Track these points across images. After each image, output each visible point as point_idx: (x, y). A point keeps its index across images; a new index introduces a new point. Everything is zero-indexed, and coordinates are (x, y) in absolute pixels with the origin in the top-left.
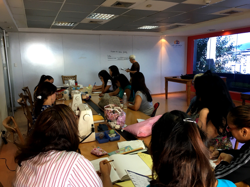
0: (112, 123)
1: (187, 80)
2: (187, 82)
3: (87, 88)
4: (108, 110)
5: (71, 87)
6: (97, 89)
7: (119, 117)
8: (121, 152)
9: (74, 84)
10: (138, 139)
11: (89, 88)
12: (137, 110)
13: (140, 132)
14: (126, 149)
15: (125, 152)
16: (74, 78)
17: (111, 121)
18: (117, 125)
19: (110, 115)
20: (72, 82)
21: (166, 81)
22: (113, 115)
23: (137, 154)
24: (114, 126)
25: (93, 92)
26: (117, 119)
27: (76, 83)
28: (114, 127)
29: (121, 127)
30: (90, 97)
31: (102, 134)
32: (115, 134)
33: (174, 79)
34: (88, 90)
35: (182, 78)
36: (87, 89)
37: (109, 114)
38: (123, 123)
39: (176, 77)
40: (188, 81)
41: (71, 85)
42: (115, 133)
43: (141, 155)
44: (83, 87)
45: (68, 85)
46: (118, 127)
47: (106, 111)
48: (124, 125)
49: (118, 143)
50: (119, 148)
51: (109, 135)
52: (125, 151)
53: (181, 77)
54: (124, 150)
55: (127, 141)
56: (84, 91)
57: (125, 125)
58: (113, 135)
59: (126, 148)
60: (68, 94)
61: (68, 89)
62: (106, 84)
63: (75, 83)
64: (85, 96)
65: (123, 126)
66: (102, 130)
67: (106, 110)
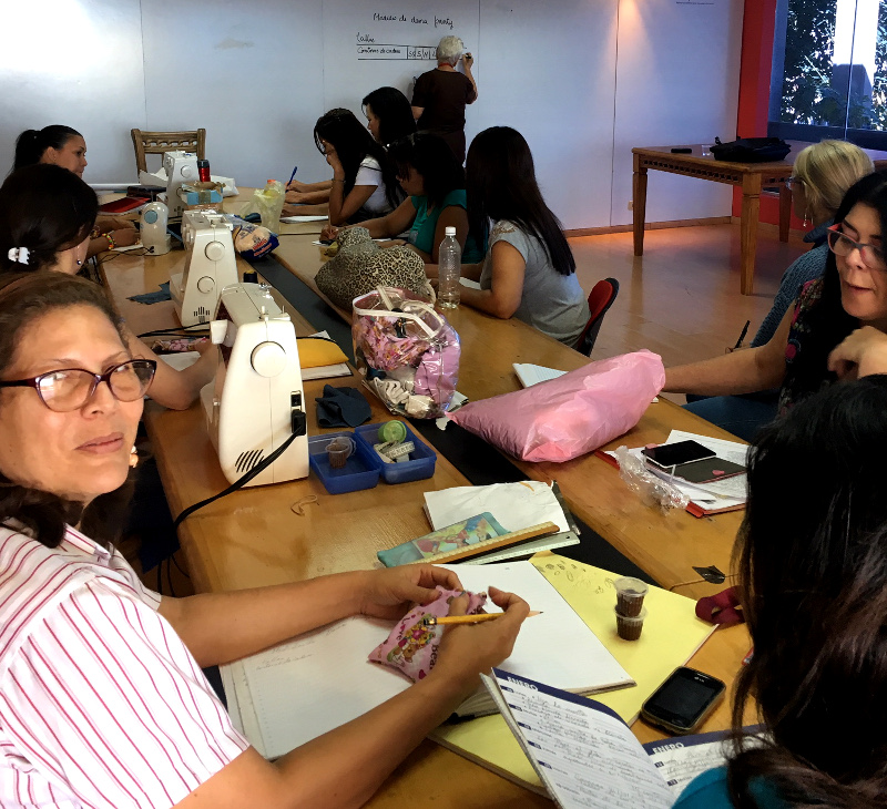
0: (392, 383)
1: (742, 167)
2: (745, 176)
3: (259, 194)
4: (371, 320)
5: (179, 191)
6: (306, 202)
7: (426, 356)
8: (443, 547)
9: (196, 174)
10: (529, 479)
11: (269, 197)
12: (507, 316)
13: (537, 436)
14: (471, 530)
15: (466, 549)
16: (194, 141)
17: (383, 376)
18: (414, 393)
19: (382, 344)
20: (184, 163)
21: (641, 168)
22: (398, 346)
23: (527, 557)
24: (402, 399)
25: (285, 213)
26: (416, 363)
27: (204, 169)
28: (401, 406)
29: (434, 405)
30: (274, 241)
31: (340, 440)
32: (408, 447)
33: (677, 161)
34: (264, 207)
35: (718, 158)
36: (258, 199)
37: (378, 341)
38: (448, 387)
39: (688, 151)
40: (746, 172)
41: (176, 176)
42: (407, 440)
43: (550, 567)
44: (237, 192)
45: (166, 179)
46: (420, 405)
47: (364, 321)
48: (452, 395)
49: (427, 495)
50: (436, 527)
51: (378, 448)
52: (465, 543)
53: (712, 150)
54: (459, 536)
55: (474, 485)
56: (245, 208)
57: (456, 393)
58: (396, 451)
59: (472, 523)
60: (163, 221)
61: (162, 196)
62: (354, 181)
63: (200, 167)
64: (251, 236)
65: (447, 401)
66: (342, 420)
67: (360, 317)
